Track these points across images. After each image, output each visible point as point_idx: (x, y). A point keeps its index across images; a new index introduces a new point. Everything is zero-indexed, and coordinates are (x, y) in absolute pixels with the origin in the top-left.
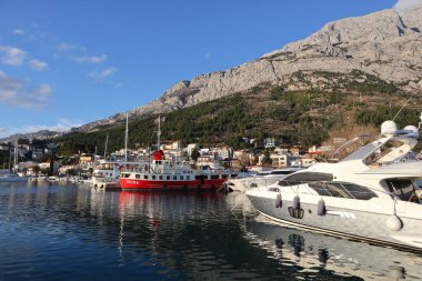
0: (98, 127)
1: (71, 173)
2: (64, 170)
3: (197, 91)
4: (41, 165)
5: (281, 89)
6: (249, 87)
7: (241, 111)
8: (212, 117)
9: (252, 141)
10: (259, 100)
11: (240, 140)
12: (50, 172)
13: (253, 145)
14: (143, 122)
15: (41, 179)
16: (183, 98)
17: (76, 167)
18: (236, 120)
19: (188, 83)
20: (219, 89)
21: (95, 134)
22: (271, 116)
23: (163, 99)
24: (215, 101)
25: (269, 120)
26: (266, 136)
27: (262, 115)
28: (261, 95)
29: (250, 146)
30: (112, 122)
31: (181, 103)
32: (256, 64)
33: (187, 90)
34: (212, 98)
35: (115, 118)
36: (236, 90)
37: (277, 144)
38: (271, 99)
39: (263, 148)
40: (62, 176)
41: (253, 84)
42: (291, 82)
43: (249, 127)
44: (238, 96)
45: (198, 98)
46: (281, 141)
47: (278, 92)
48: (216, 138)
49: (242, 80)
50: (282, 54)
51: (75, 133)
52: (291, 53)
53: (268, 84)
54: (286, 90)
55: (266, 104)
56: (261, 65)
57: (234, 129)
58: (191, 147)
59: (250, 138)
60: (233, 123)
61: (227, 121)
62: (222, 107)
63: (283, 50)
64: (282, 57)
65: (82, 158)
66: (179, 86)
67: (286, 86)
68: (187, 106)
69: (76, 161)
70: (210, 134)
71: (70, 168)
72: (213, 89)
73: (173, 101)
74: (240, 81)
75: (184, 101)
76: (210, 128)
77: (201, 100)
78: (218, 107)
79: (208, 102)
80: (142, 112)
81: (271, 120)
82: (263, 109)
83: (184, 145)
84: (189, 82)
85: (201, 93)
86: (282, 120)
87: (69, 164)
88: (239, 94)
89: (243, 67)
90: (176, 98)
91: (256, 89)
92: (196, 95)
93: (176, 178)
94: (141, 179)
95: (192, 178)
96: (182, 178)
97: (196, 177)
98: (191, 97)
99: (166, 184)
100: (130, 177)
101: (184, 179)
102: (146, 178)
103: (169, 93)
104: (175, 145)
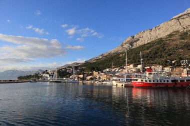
0: (95, 60)
1: (91, 79)
2: (89, 78)
3: (138, 40)
4: (80, 76)
5: (186, 33)
6: (167, 35)
7: (163, 47)
8: (148, 51)
9: (173, 62)
10: (173, 40)
11: (167, 62)
12: (83, 79)
13: (174, 64)
14: (115, 56)
15: (81, 81)
16: (131, 44)
17: (93, 77)
18: (161, 52)
19: (133, 37)
20: (150, 38)
21: (95, 63)
22: (182, 48)
23: (122, 46)
24: (148, 43)
25: (180, 50)
26: (181, 59)
27: (177, 47)
28: (174, 38)
29: (171, 64)
30: (101, 57)
31: (130, 46)
32: (169, 22)
33: (133, 40)
34: (146, 43)
35: (102, 55)
36: (159, 37)
38: (181, 39)
39: (181, 65)
40: (88, 80)
41: (169, 33)
43: (170, 55)
44: (161, 40)
45: (139, 43)
47: (184, 35)
48: (152, 62)
49: (163, 30)
50: (185, 15)
51: (87, 64)
53: (178, 32)
55: (178, 42)
56: (173, 22)
57: (161, 56)
58: (140, 67)
59: (171, 61)
60: (159, 53)
61: (156, 53)
62: (153, 46)
63: (185, 13)
64: (185, 16)
65: (94, 73)
66: (129, 39)
68: (133, 47)
69: (92, 74)
70: (148, 60)
71: (91, 77)
72: (146, 37)
73: (126, 46)
74: (161, 32)
76: (147, 57)
77: (140, 44)
78: (150, 47)
79: (145, 45)
80: (113, 52)
81: (183, 50)
82: (177, 45)
83: (135, 66)
85: (140, 41)
87: (90, 75)
88: (161, 39)
89: (162, 25)
90: (128, 45)
91: (171, 35)
92: (138, 42)
93: (161, 81)
94: (144, 81)
95: (170, 82)
96: (164, 81)
97: (172, 81)
98: (135, 43)
99: (157, 84)
100: (138, 81)
101: (166, 82)
102: (146, 81)
103: (124, 42)
104: (132, 66)
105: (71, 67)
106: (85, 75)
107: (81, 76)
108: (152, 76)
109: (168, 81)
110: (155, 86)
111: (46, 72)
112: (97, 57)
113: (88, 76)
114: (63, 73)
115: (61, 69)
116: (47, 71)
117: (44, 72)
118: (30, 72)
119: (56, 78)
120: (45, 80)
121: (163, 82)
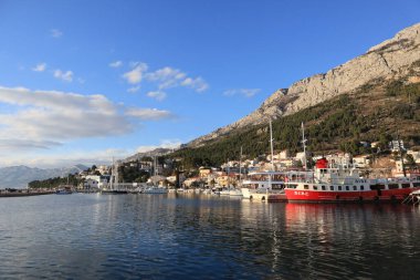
0: (204, 142)
1: (195, 185)
2: (189, 182)
3: (297, 98)
4: (168, 178)
5: (399, 83)
6: (357, 86)
7: (351, 113)
8: (318, 122)
9: (373, 145)
10: (372, 99)
11: (359, 145)
12: (177, 185)
13: (375, 150)
14: (246, 134)
15: (171, 191)
16: (282, 107)
17: (198, 180)
18: (347, 123)
19: (285, 91)
20: (321, 92)
21: (202, 149)
22: (391, 115)
23: (262, 110)
24: (319, 105)
25: (388, 120)
26: (390, 138)
27: (380, 114)
28: (373, 93)
29: (369, 150)
30: (215, 136)
31: (280, 112)
32: (363, 60)
33: (286, 98)
34: (314, 104)
35: (217, 132)
36: (341, 91)
37: (407, 146)
38: (387, 95)
39: (390, 152)
40: (187, 188)
41: (361, 82)
42: (412, 73)
43: (365, 130)
44: (345, 98)
45: (299, 105)
46: (411, 142)
47: (395, 87)
48: (328, 145)
49: (350, 76)
50: (395, 43)
51: (184, 151)
52: (406, 40)
53: (381, 79)
54: (407, 83)
55: (382, 102)
56: (370, 59)
57: (346, 133)
58: (301, 156)
59: (369, 142)
60: (343, 127)
61: (336, 126)
62: (329, 110)
63: (396, 39)
64: (396, 47)
65: (201, 171)
66: (276, 95)
67: (406, 78)
68: (287, 114)
69: (196, 174)
70: (319, 141)
71: (193, 180)
72: (313, 92)
73: (271, 111)
74: (345, 81)
75: (284, 110)
76: (317, 134)
77: (301, 107)
78: (323, 112)
79: (311, 108)
80: (242, 124)
81: (392, 120)
82: (380, 108)
83: (291, 154)
84: (287, 90)
85: (301, 99)
86: (406, 118)
87: (191, 177)
88: (346, 95)
89: (346, 65)
90: (274, 108)
91: (366, 87)
92: (296, 103)
93: (347, 188)
94: (311, 189)
95: (367, 188)
96: (355, 188)
97: (372, 187)
98: (290, 105)
99: (339, 195)
100: (298, 188)
101: (359, 189)
102: (315, 188)
103: (266, 103)
104: (283, 154)
105: (149, 159)
106: (182, 176)
107: (173, 179)
108: (328, 176)
109: (362, 187)
110: (334, 199)
111: (93, 170)
112: (206, 137)
113: (187, 177)
114: (132, 172)
115: (128, 164)
116: (94, 167)
117: (88, 171)
118: (57, 170)
119: (116, 184)
120: (90, 188)
121: (351, 190)
